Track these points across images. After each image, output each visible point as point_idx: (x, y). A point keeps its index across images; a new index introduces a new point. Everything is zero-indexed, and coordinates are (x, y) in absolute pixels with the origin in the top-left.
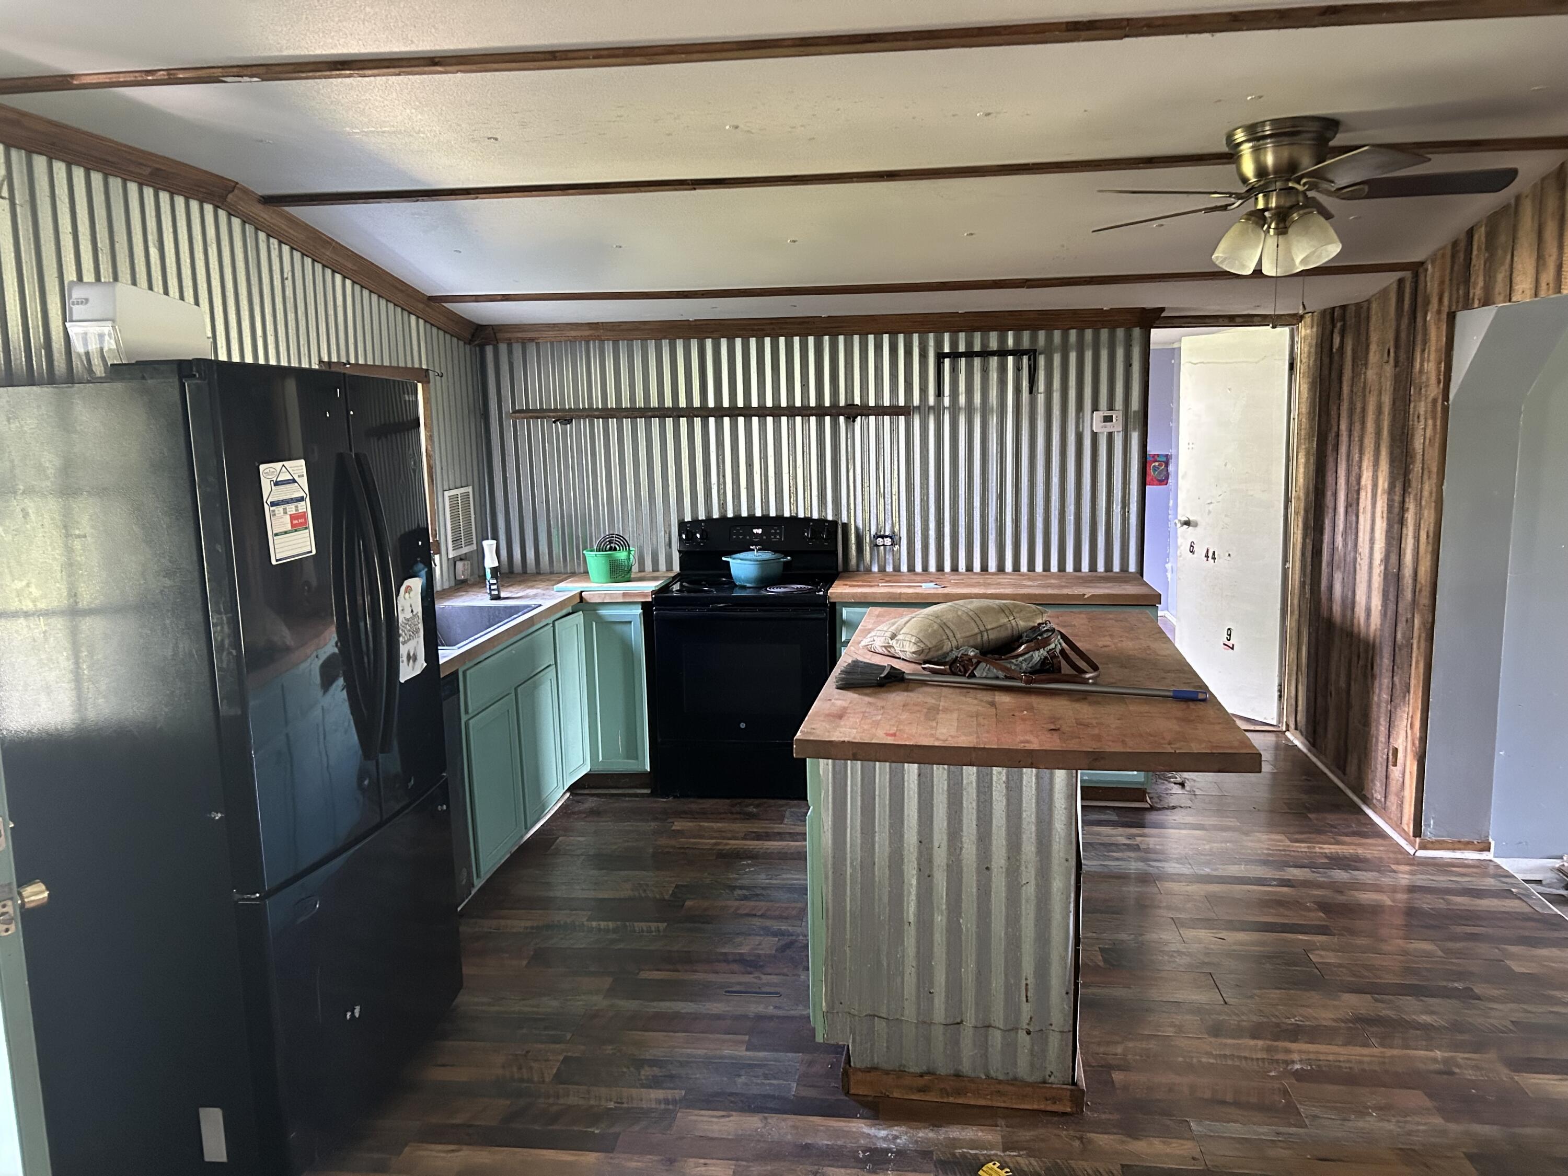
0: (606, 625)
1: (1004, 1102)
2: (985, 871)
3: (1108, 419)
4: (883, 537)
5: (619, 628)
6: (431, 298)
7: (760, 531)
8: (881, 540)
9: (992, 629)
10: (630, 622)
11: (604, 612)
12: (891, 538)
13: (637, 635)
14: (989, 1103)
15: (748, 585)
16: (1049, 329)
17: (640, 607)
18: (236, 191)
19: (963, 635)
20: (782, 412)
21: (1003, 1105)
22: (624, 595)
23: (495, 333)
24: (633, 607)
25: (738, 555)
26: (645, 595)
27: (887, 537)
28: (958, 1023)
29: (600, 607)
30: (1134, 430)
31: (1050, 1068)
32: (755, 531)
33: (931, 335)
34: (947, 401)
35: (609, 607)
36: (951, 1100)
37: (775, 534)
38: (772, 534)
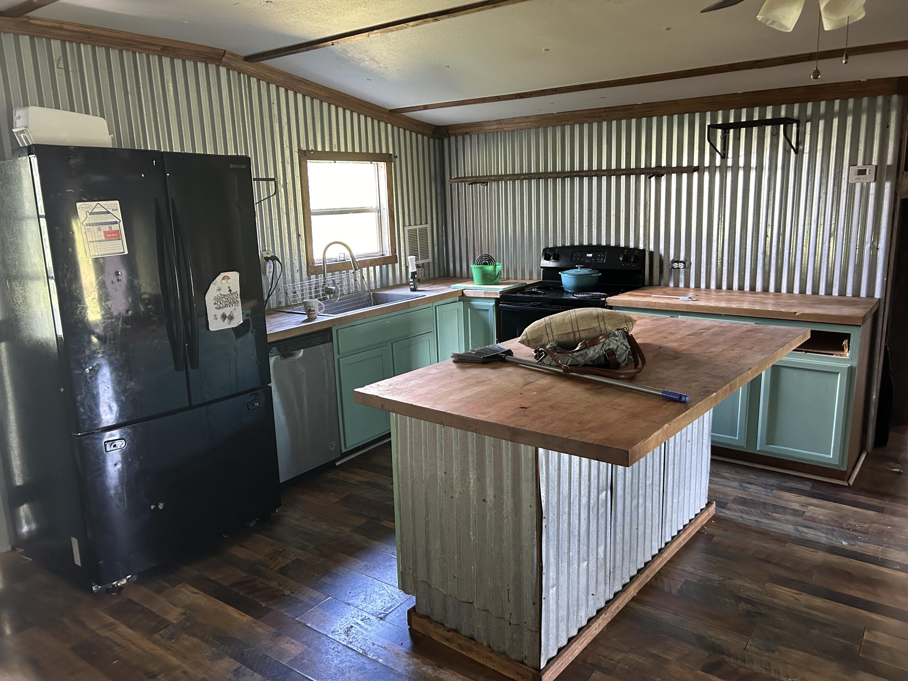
0: (476, 311)
1: (494, 666)
2: (483, 502)
3: (862, 172)
4: (678, 262)
5: (482, 313)
6: (392, 111)
7: (591, 255)
8: (676, 264)
9: (583, 330)
10: (488, 310)
11: (474, 303)
12: (684, 263)
13: (492, 318)
14: (485, 664)
15: (570, 291)
16: (816, 101)
17: (494, 301)
18: (226, 55)
19: (559, 333)
20: (603, 173)
21: (493, 668)
22: (485, 293)
23: (447, 131)
24: (490, 300)
25: (567, 271)
26: (496, 294)
27: (681, 262)
28: (470, 603)
29: (472, 300)
30: (887, 180)
31: (526, 653)
32: (588, 255)
33: (720, 112)
34: (730, 162)
35: (477, 300)
36: (464, 653)
37: (601, 257)
38: (599, 257)
